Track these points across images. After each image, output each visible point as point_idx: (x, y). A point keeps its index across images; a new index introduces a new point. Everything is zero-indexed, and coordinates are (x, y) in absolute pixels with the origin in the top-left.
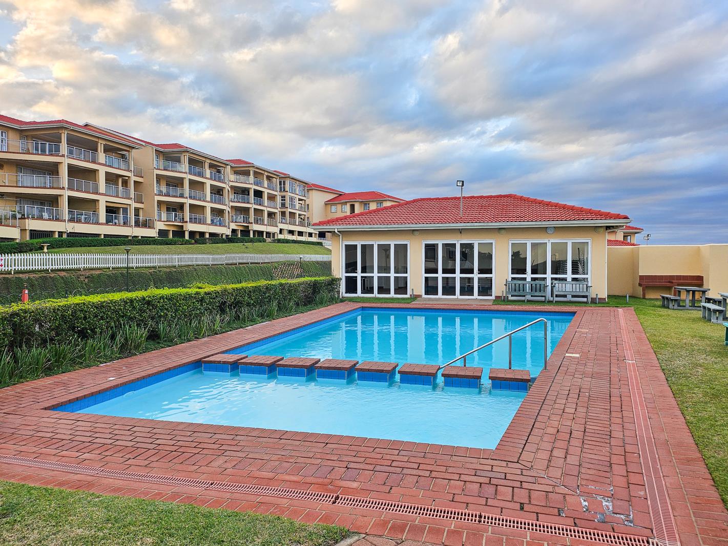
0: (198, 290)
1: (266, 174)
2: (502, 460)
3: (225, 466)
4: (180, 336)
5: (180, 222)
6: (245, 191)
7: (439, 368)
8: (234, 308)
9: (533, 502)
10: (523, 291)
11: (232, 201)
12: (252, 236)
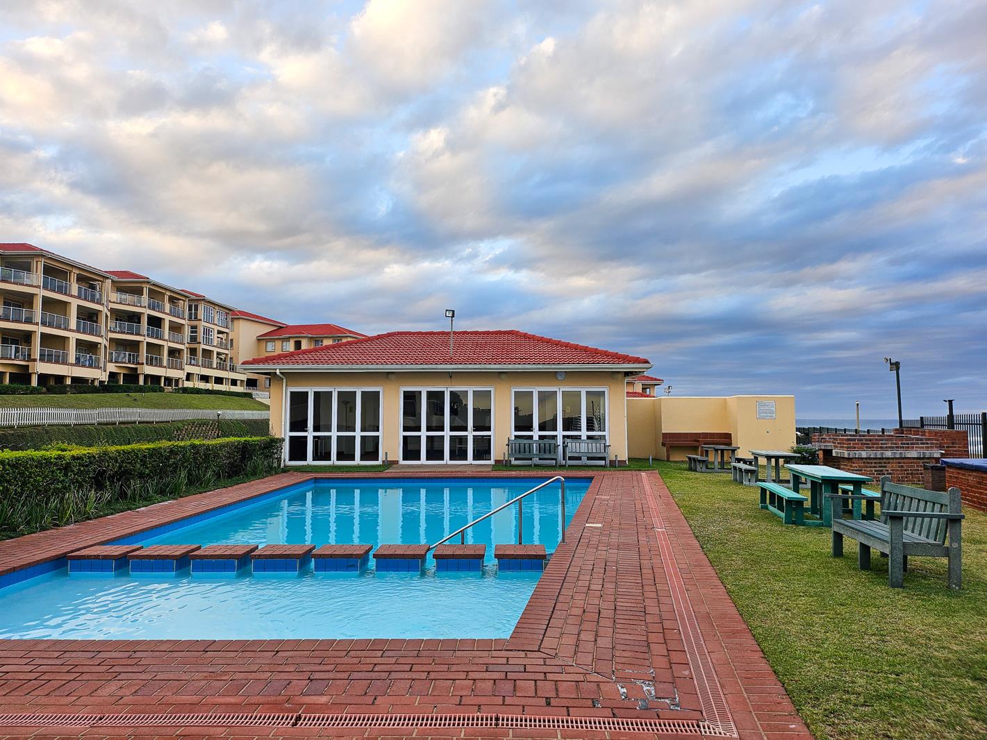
0: (60, 452)
1: (168, 293)
2: (519, 650)
3: (121, 693)
4: (28, 523)
5: (24, 360)
6: (134, 318)
7: (429, 549)
8: (118, 480)
9: (561, 695)
10: (530, 452)
11: (111, 332)
12: (141, 382)
